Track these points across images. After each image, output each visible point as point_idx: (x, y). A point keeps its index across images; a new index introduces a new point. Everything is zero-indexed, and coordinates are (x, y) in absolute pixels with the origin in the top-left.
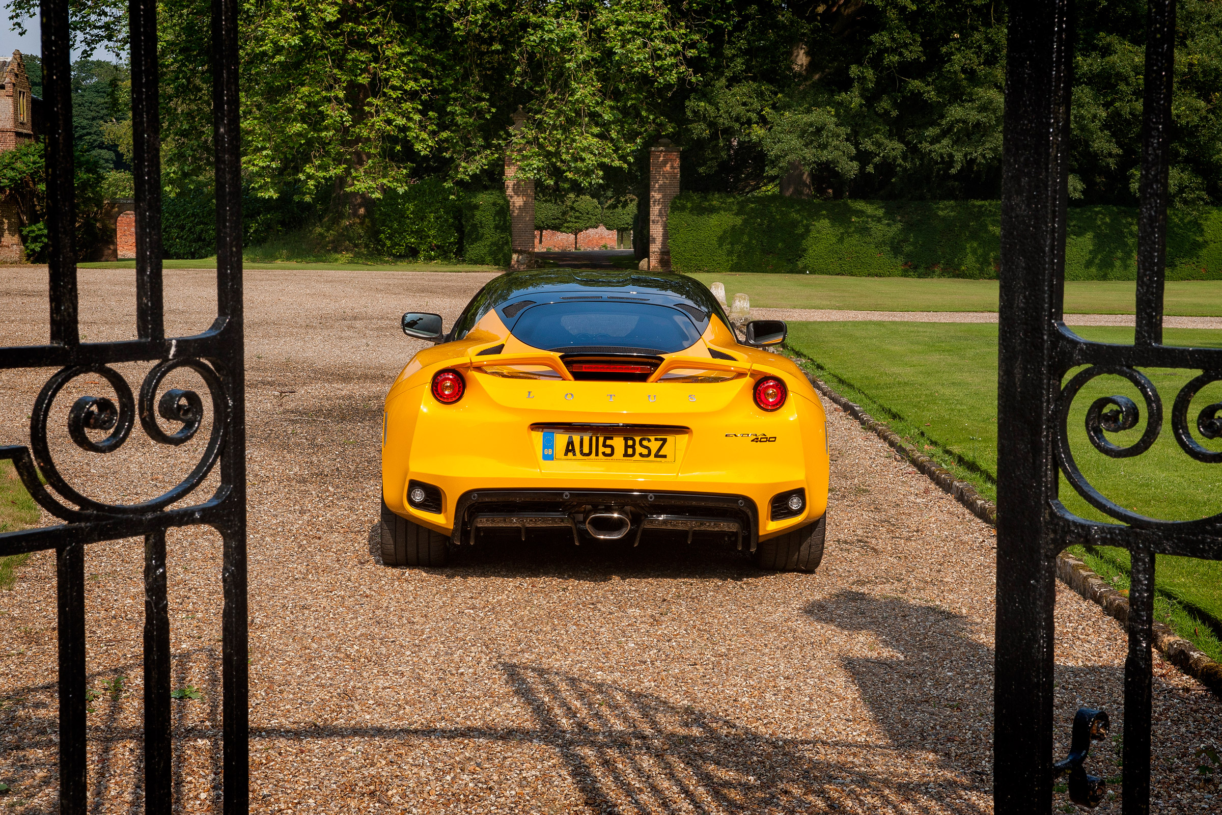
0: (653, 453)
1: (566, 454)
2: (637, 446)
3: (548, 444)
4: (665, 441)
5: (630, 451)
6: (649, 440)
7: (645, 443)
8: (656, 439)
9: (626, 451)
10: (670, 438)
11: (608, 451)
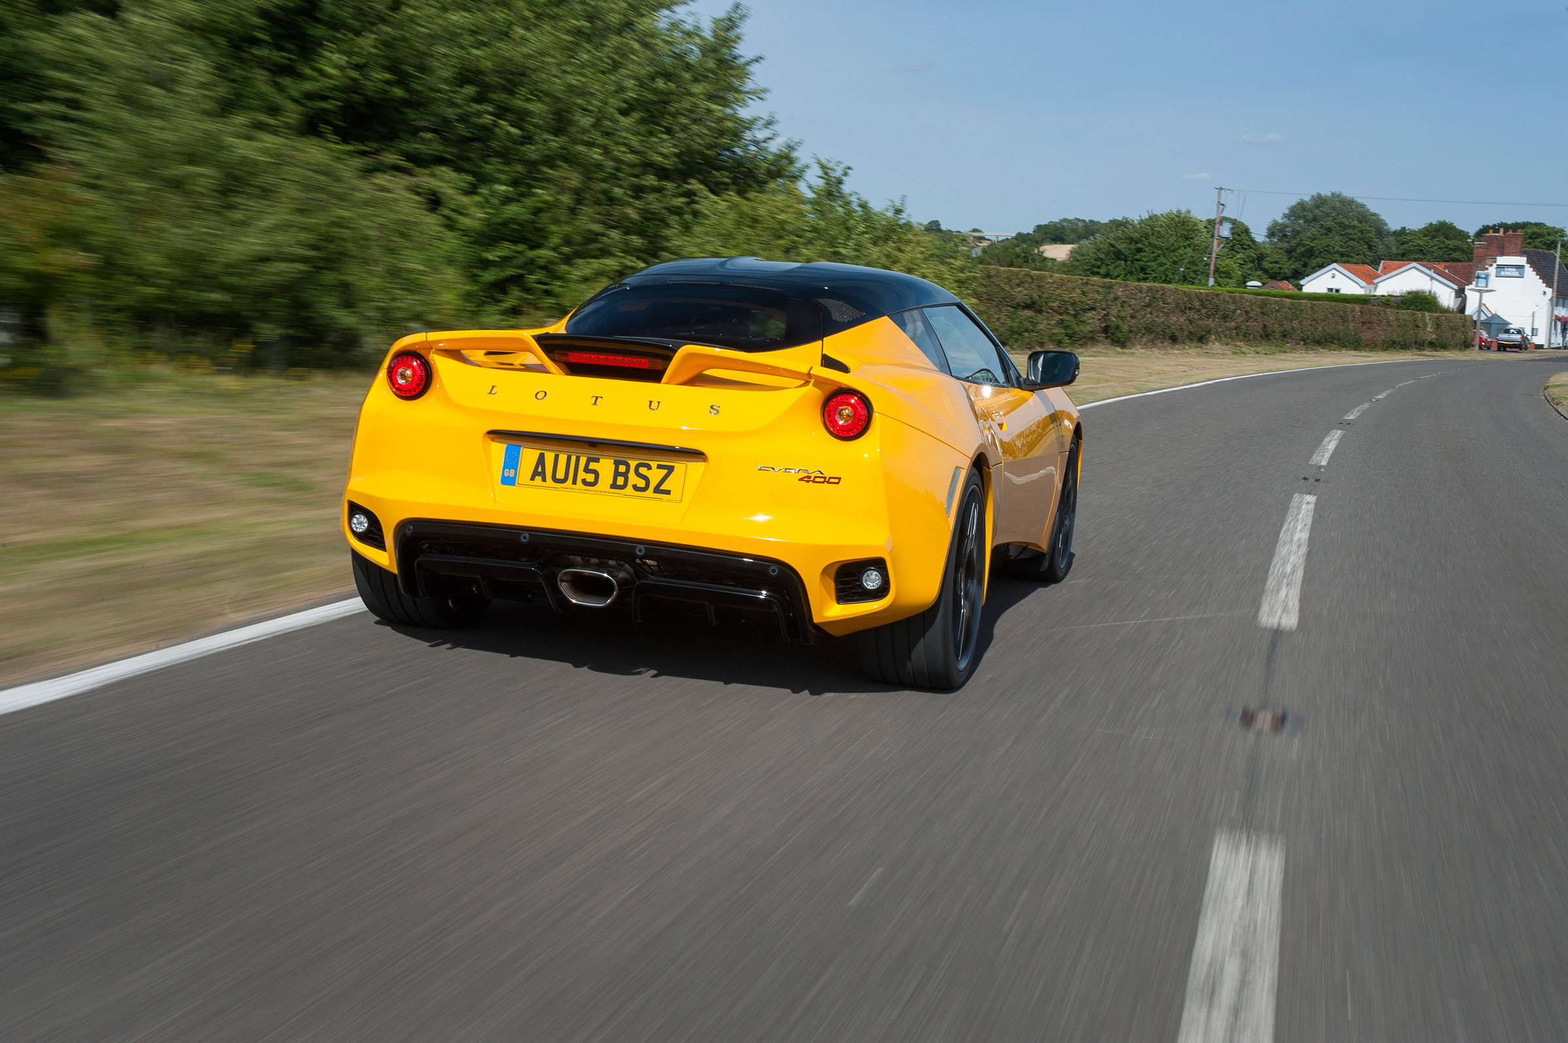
0: (653, 485)
1: (532, 479)
2: (632, 474)
3: (511, 462)
4: (671, 469)
5: (620, 480)
6: (649, 468)
7: (643, 470)
8: (659, 467)
9: (615, 480)
10: (679, 466)
11: (590, 478)
